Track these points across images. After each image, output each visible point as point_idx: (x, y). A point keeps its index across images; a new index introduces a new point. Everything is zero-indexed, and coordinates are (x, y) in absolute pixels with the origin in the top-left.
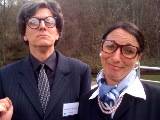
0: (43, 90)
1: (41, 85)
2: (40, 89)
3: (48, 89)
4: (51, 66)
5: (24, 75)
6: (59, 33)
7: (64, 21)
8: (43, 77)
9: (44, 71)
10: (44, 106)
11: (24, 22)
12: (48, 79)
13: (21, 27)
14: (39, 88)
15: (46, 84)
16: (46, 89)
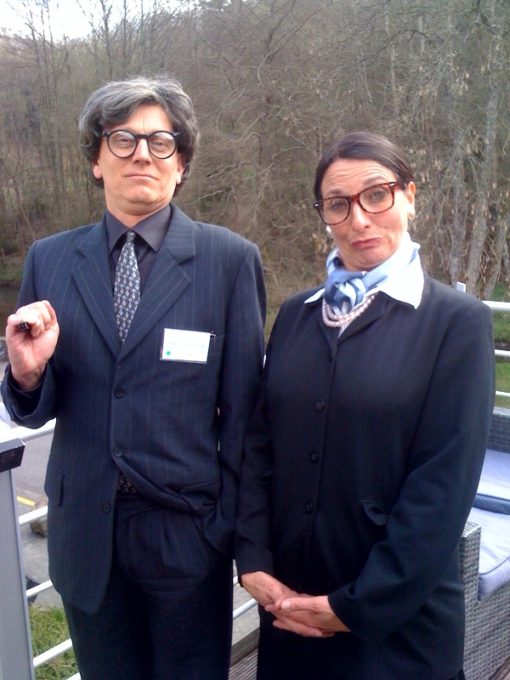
0: (124, 294)
1: (121, 282)
2: (119, 292)
3: (136, 294)
4: (151, 238)
5: (84, 257)
6: (183, 166)
7: (198, 137)
8: (128, 263)
9: (132, 248)
10: (123, 332)
11: (97, 135)
12: (139, 269)
13: (90, 145)
14: (116, 290)
15: (133, 282)
16: (131, 293)
